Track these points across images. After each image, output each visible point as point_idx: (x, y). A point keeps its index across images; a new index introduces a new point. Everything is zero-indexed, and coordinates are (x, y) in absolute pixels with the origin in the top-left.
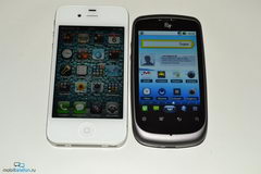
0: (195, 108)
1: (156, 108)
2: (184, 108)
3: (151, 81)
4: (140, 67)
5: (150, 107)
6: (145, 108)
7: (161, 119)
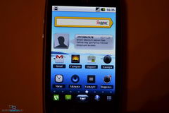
0: (109, 98)
1: (68, 97)
2: (97, 96)
3: (64, 66)
4: (53, 50)
5: (62, 96)
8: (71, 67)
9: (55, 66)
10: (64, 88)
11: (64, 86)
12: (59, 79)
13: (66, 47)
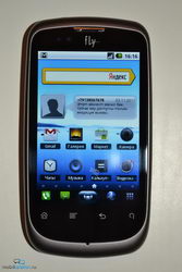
0: (130, 195)
1: (65, 195)
2: (111, 193)
3: (58, 146)
4: (40, 120)
5: (55, 194)
6: (46, 195)
7: (73, 216)
8: (68, 147)
9: (43, 146)
10: (58, 181)
11: (58, 177)
12: (50, 166)
13: (61, 116)
